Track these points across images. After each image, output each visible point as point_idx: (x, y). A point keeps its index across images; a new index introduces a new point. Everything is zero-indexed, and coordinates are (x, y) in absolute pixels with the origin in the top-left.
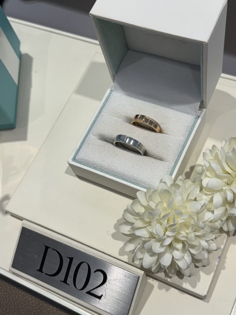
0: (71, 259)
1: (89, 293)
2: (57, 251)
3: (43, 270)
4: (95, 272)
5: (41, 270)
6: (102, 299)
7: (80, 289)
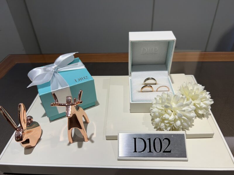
0: (149, 139)
1: (164, 152)
2: (141, 138)
3: (137, 151)
4: (163, 140)
6: (172, 152)
7: (159, 152)
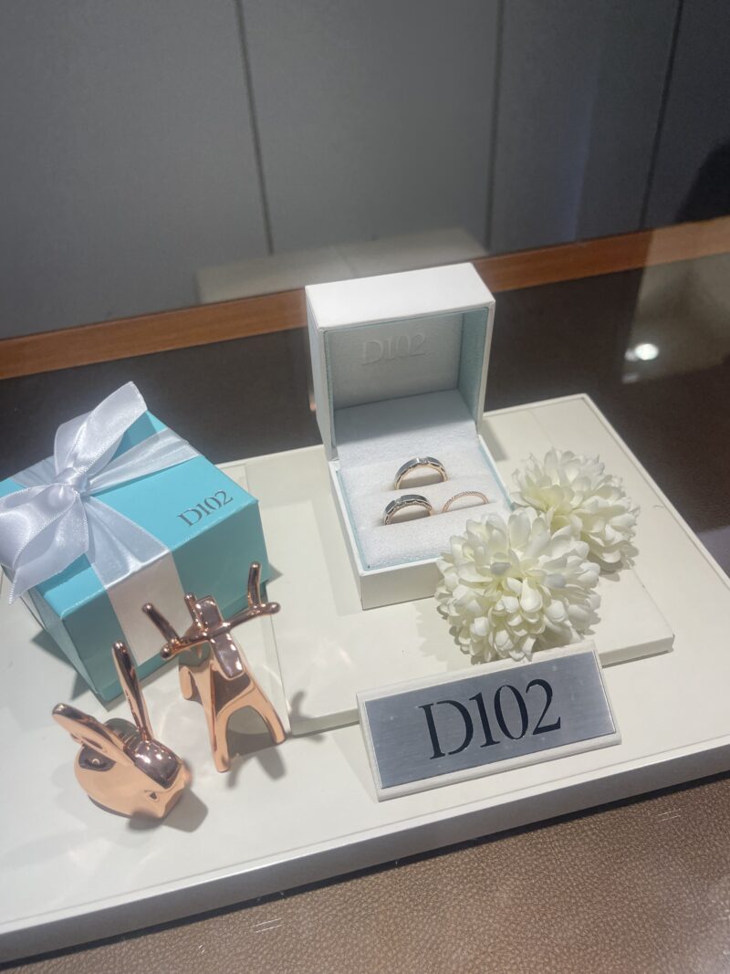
0: (479, 698)
1: (538, 731)
2: (447, 702)
3: (443, 749)
4: (527, 691)
5: (438, 753)
6: (563, 725)
7: (520, 735)
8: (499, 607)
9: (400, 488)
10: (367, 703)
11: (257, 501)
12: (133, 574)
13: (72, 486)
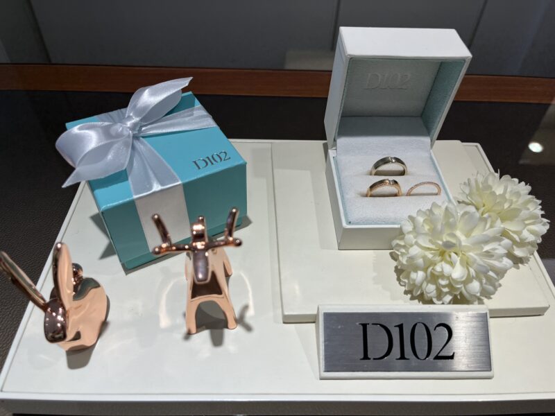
0: (401, 327)
1: (438, 358)
3: (369, 356)
4: (435, 329)
5: (366, 357)
6: (455, 358)
7: (424, 357)
8: (438, 268)
9: (375, 175)
10: (324, 313)
11: (246, 163)
12: (154, 193)
13: (129, 128)
